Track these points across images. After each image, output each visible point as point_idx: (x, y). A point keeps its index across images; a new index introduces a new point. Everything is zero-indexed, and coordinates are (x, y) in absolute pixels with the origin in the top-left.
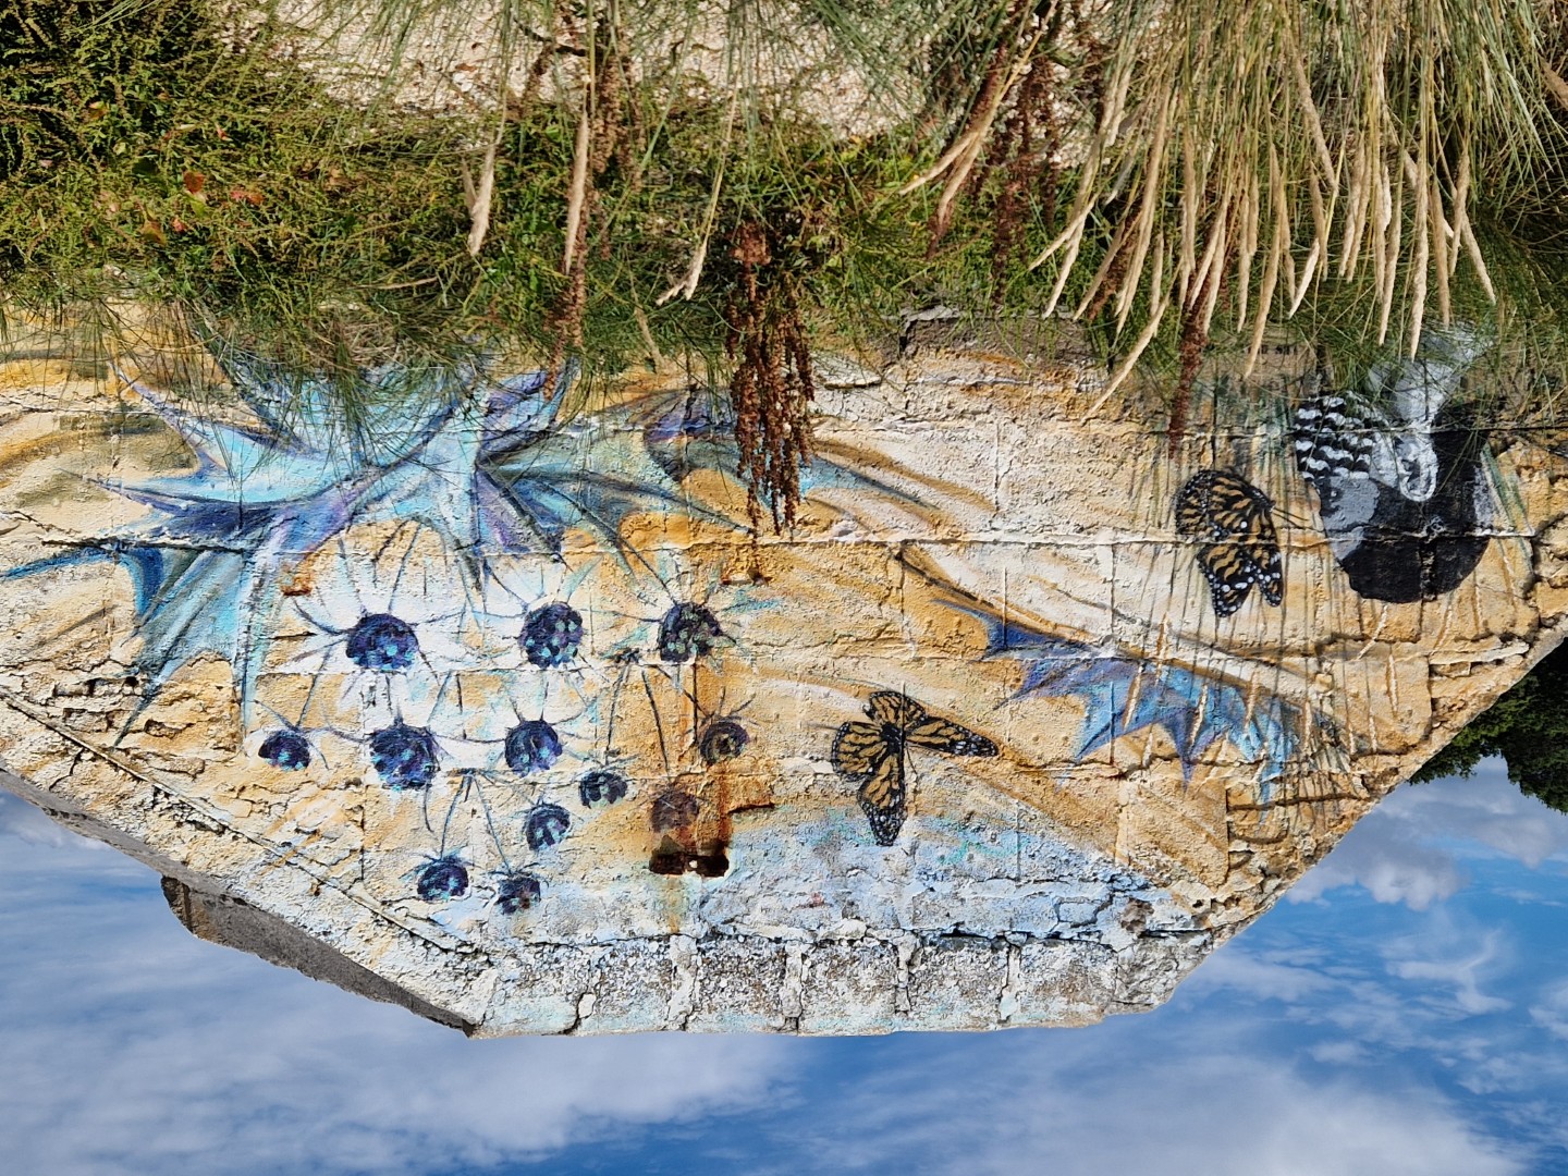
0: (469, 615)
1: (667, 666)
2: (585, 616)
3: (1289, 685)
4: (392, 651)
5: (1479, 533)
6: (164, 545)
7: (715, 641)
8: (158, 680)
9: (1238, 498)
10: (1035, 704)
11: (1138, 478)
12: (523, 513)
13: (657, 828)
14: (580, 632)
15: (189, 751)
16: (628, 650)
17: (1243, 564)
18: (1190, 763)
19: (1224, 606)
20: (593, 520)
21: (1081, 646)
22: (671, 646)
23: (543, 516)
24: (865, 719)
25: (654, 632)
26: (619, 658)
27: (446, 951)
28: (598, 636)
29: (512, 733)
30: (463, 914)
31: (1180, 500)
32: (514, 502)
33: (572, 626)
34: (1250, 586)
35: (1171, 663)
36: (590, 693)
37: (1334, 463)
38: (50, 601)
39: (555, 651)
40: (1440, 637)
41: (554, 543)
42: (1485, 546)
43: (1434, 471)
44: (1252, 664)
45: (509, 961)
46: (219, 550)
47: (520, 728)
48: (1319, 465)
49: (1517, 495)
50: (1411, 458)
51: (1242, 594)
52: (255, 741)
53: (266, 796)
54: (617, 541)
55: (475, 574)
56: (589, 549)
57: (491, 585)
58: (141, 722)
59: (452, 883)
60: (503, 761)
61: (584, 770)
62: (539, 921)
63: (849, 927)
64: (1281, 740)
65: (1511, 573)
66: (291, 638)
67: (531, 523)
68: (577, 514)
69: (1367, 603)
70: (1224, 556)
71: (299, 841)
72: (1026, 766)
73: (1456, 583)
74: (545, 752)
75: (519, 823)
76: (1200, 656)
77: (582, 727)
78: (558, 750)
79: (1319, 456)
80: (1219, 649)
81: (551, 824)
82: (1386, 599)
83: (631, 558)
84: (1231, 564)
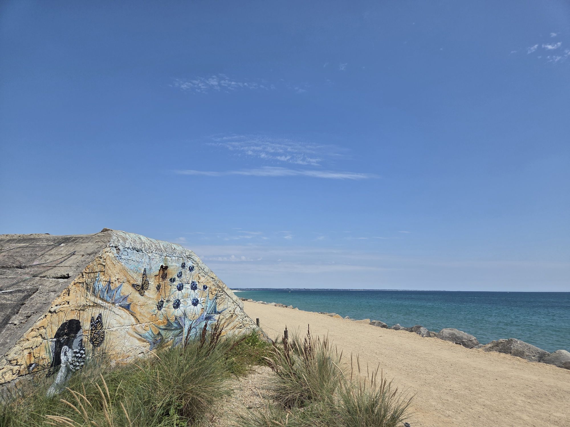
0: (186, 307)
1: (163, 300)
2: (173, 308)
3: (93, 298)
4: (194, 301)
5: (55, 339)
6: (214, 314)
7: (157, 304)
8: (215, 297)
9: (95, 341)
10: (127, 294)
11: (109, 343)
12: (179, 323)
13: (166, 273)
14: (173, 305)
15: (213, 287)
16: (168, 302)
17: (96, 326)
18: (109, 282)
19: (100, 316)
20: (171, 323)
21: (120, 306)
22: (162, 303)
23: (177, 323)
24: (145, 291)
25: (164, 306)
26: (169, 301)
27: (192, 259)
28: (171, 304)
29: (182, 289)
30: (189, 264)
31: (103, 339)
32: (180, 325)
33: (174, 306)
34: (96, 321)
35: (109, 303)
36: (173, 295)
37: (79, 352)
38: (223, 306)
39: (177, 302)
40: (67, 311)
41: (176, 319)
42: (55, 336)
43: (62, 355)
44: (98, 303)
45: (185, 256)
46: (209, 314)
47: (181, 290)
48: (82, 352)
49: (46, 351)
50: (66, 357)
51: (97, 319)
52: (208, 289)
53: (208, 282)
54: (168, 320)
55: (185, 313)
56: (171, 318)
57: (183, 311)
58: (217, 291)
59: (190, 268)
60: (184, 285)
61: (174, 283)
62: (181, 261)
63: (150, 255)
64: (96, 286)
65: (50, 329)
66: (204, 302)
67: (178, 321)
68: (173, 324)
69: (78, 319)
70: (99, 327)
71: (205, 276)
72: (129, 282)
73: (61, 326)
74: (179, 286)
75: (183, 276)
76: (105, 305)
77: (174, 290)
78: (177, 286)
79: (82, 354)
80: (102, 306)
81: (179, 275)
82: (75, 320)
83: (166, 318)
84: (98, 325)
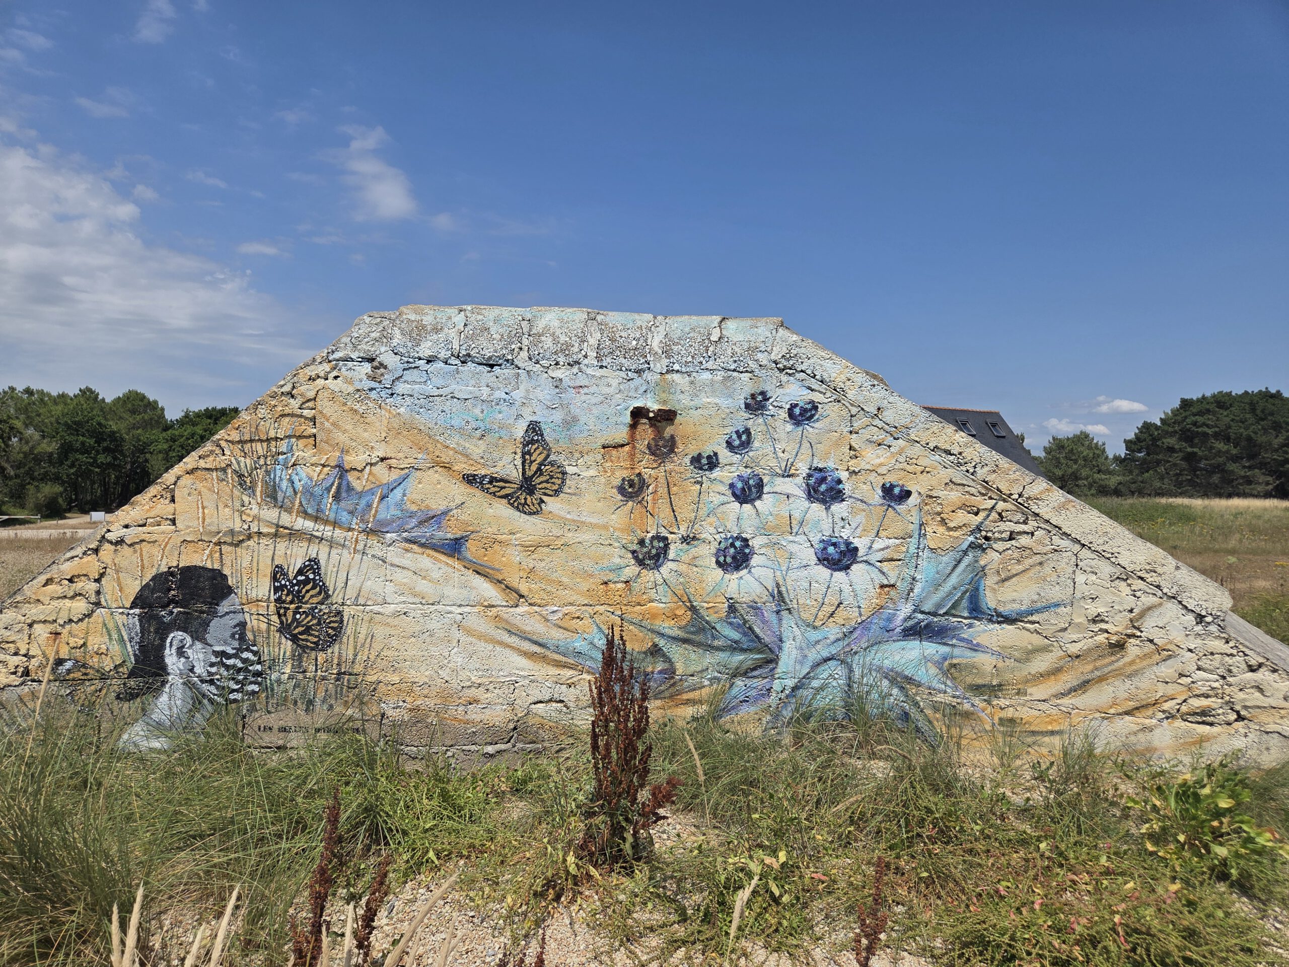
0: (784, 568)
1: (664, 533)
2: (714, 565)
3: (271, 514)
4: (831, 549)
5: (137, 611)
6: (965, 618)
7: (635, 547)
8: (971, 539)
9: (301, 633)
10: (438, 505)
11: (367, 645)
12: (750, 628)
13: (672, 437)
14: (717, 556)
15: (954, 496)
16: (688, 544)
17: (299, 591)
18: (338, 466)
19: (313, 565)
20: (707, 622)
21: (408, 540)
22: (661, 545)
23: (739, 626)
24: (545, 498)
25: (671, 554)
26: (694, 538)
27: (802, 371)
28: (706, 553)
29: (759, 498)
30: (791, 392)
31: (340, 632)
32: (757, 637)
33: (721, 559)
34: (295, 578)
35: (350, 529)
36: (712, 519)
37: (235, 656)
38: (1035, 588)
39: (732, 545)
40: (167, 543)
41: (732, 609)
42: (133, 603)
43: (167, 652)
44: (295, 528)
45: (764, 362)
46: (935, 614)
47: (754, 500)
48: (245, 655)
49: (110, 635)
50: (183, 660)
51: (300, 572)
52: (913, 500)
53: (909, 468)
54: (693, 609)
55: (780, 592)
56: (711, 605)
57: (771, 585)
58: (982, 515)
59: (797, 411)
60: (765, 481)
61: (716, 473)
62: (745, 386)
63: (558, 374)
64: (277, 479)
65: (116, 585)
66: (892, 560)
67: (745, 622)
68: (718, 627)
70: (312, 596)
71: (889, 440)
72: (446, 467)
73: (154, 579)
74: (739, 485)
75: (756, 444)
77: (717, 499)
78: (732, 486)
79: (244, 661)
81: (737, 443)
82: (204, 568)
83: (685, 599)
84: (307, 591)
